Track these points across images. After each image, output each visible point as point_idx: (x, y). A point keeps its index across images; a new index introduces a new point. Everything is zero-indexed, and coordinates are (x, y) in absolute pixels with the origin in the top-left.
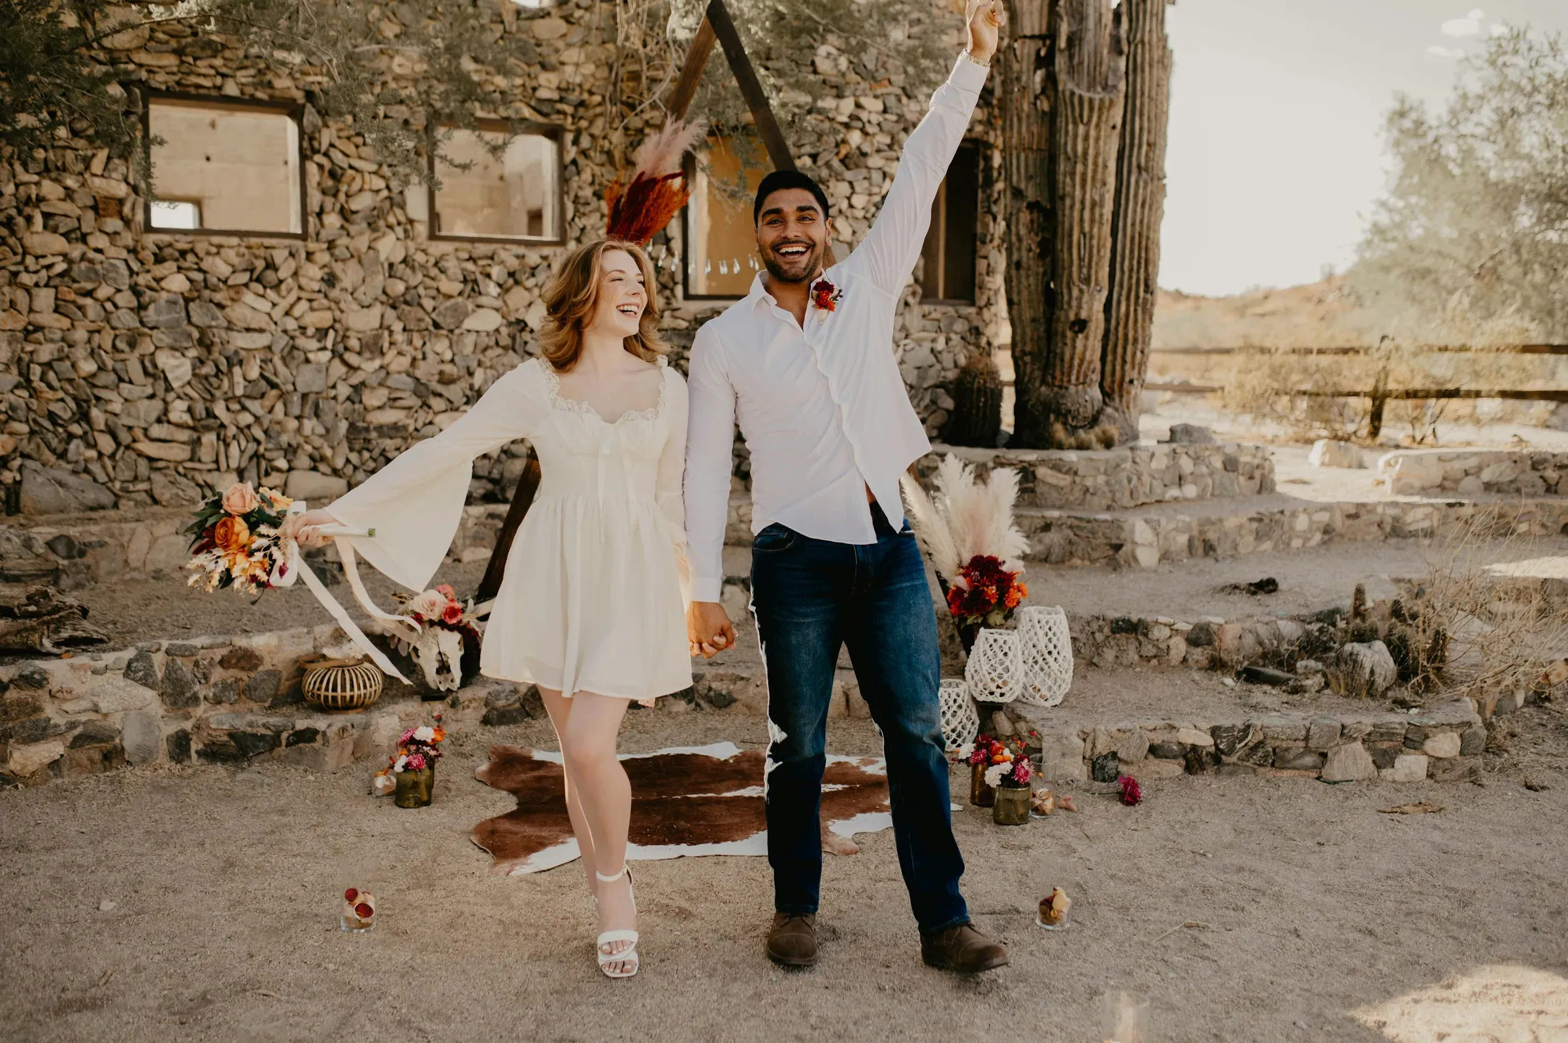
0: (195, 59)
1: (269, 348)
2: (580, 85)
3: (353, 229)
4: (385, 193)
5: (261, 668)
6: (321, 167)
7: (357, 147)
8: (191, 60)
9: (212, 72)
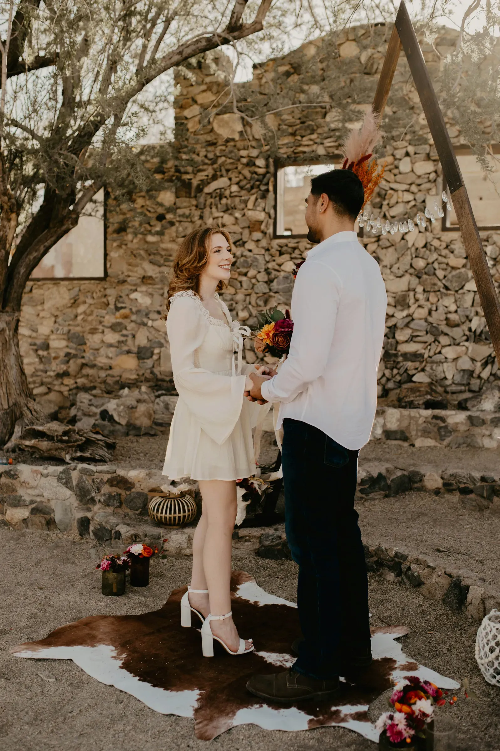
0: (302, 137)
5: (133, 490)
8: (299, 138)
9: (311, 143)
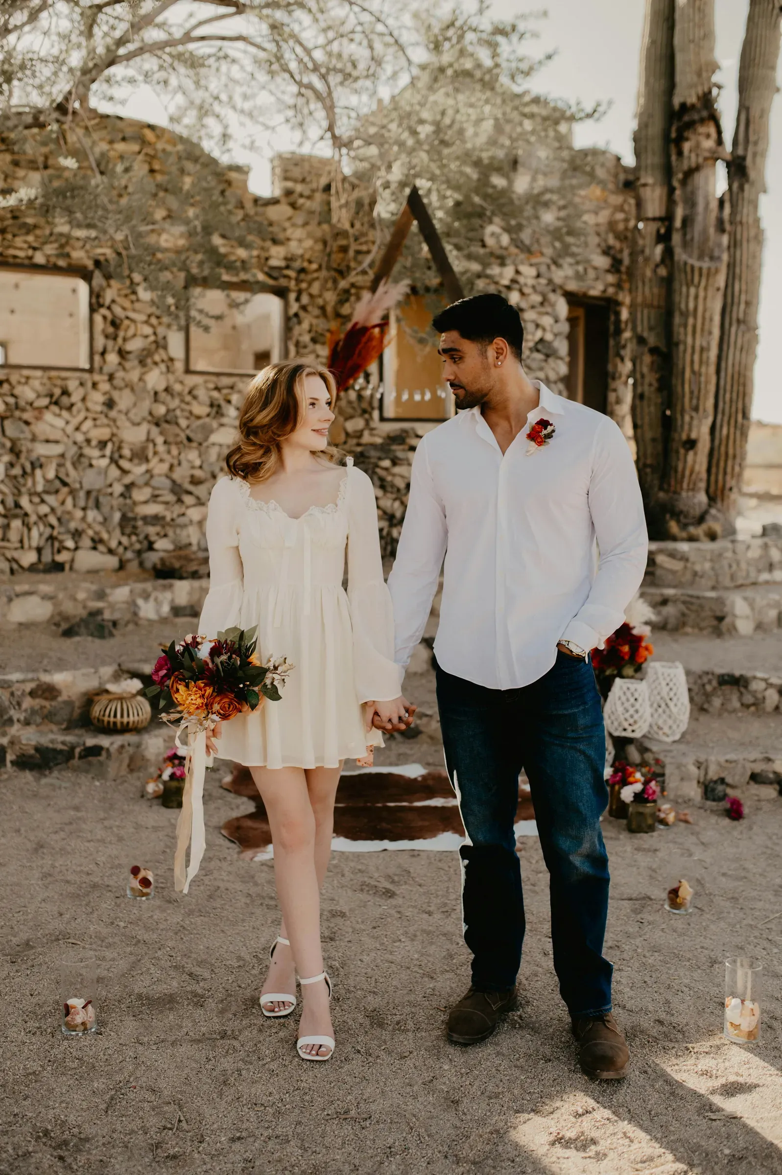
0: (14, 236)
1: (62, 456)
2: (302, 256)
3: (128, 365)
4: (152, 338)
5: (60, 699)
6: (105, 318)
7: (132, 302)
8: (10, 237)
9: (25, 246)
